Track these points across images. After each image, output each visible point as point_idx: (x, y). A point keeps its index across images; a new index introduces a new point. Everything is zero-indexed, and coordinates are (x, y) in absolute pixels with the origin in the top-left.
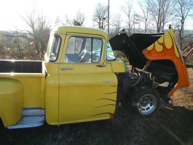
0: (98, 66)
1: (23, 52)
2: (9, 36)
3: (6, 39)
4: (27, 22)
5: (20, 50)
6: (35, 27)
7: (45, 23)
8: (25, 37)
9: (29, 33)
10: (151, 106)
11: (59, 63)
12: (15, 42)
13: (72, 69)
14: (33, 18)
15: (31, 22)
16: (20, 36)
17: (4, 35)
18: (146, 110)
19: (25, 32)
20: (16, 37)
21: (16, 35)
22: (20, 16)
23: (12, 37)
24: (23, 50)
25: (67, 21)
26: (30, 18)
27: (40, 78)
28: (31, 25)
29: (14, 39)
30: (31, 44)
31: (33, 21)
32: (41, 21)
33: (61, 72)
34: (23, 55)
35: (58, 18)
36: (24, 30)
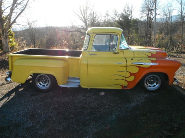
0: (113, 53)
1: (77, 45)
2: (67, 31)
3: (65, 34)
4: (81, 19)
5: (75, 42)
6: (87, 22)
7: (96, 18)
8: (79, 31)
9: (83, 28)
10: (157, 84)
11: (89, 51)
12: (72, 36)
13: (96, 55)
14: (86, 14)
15: (84, 18)
16: (75, 31)
17: (63, 31)
18: (152, 87)
19: (80, 27)
20: (72, 32)
21: (72, 30)
22: (76, 14)
23: (69, 32)
24: (77, 42)
25: (115, 15)
26: (83, 15)
27: (78, 59)
28: (84, 21)
29: (70, 33)
30: (82, 37)
31: (86, 17)
32: (93, 16)
33: (89, 56)
34: (77, 46)
35: (107, 13)
36: (78, 26)
